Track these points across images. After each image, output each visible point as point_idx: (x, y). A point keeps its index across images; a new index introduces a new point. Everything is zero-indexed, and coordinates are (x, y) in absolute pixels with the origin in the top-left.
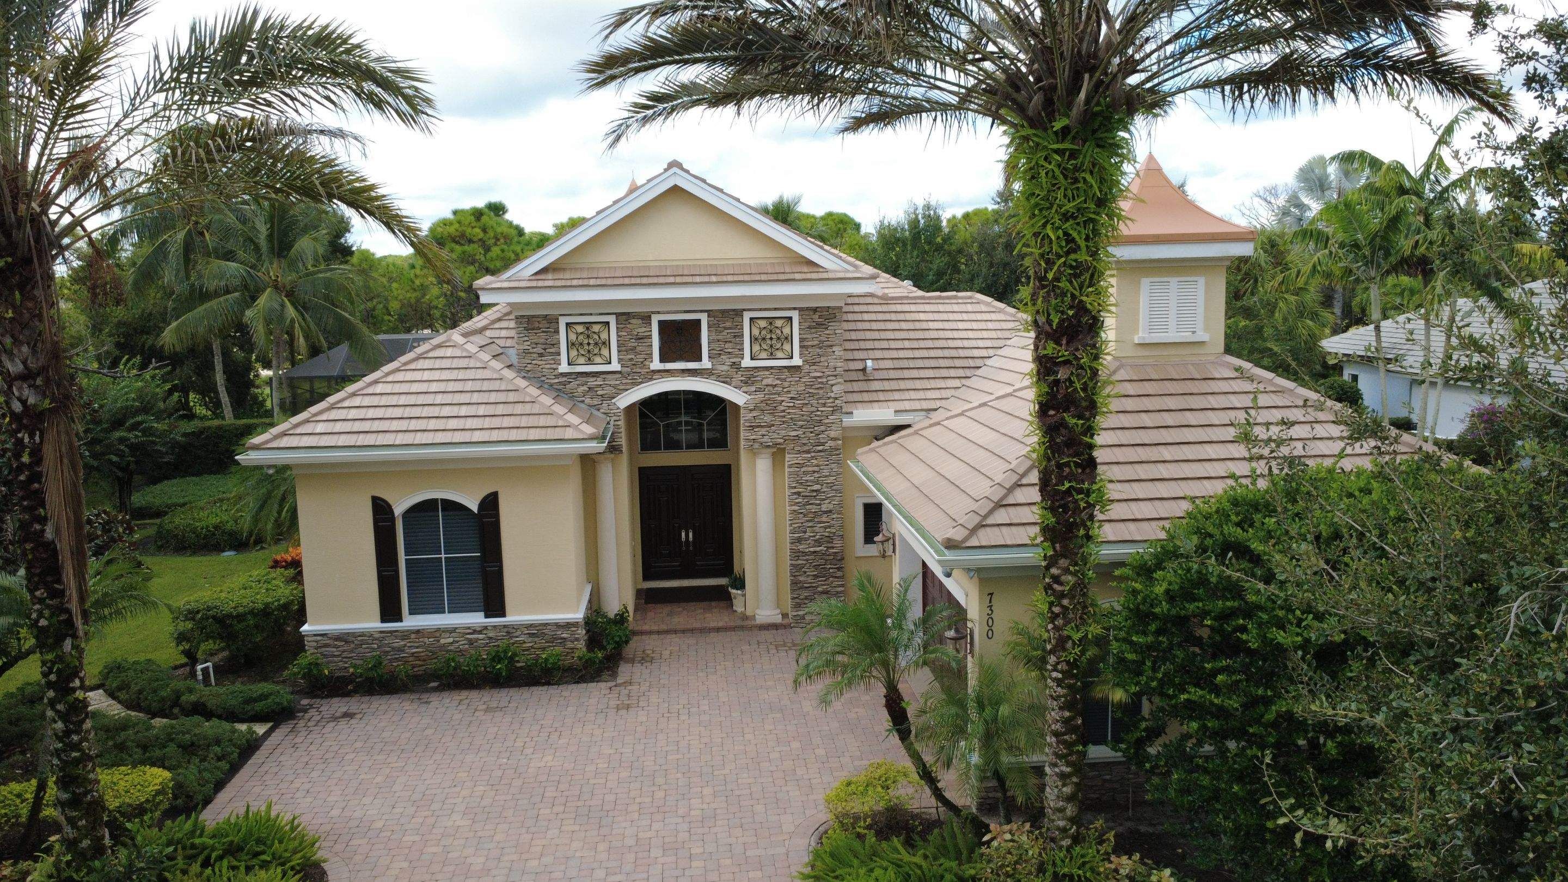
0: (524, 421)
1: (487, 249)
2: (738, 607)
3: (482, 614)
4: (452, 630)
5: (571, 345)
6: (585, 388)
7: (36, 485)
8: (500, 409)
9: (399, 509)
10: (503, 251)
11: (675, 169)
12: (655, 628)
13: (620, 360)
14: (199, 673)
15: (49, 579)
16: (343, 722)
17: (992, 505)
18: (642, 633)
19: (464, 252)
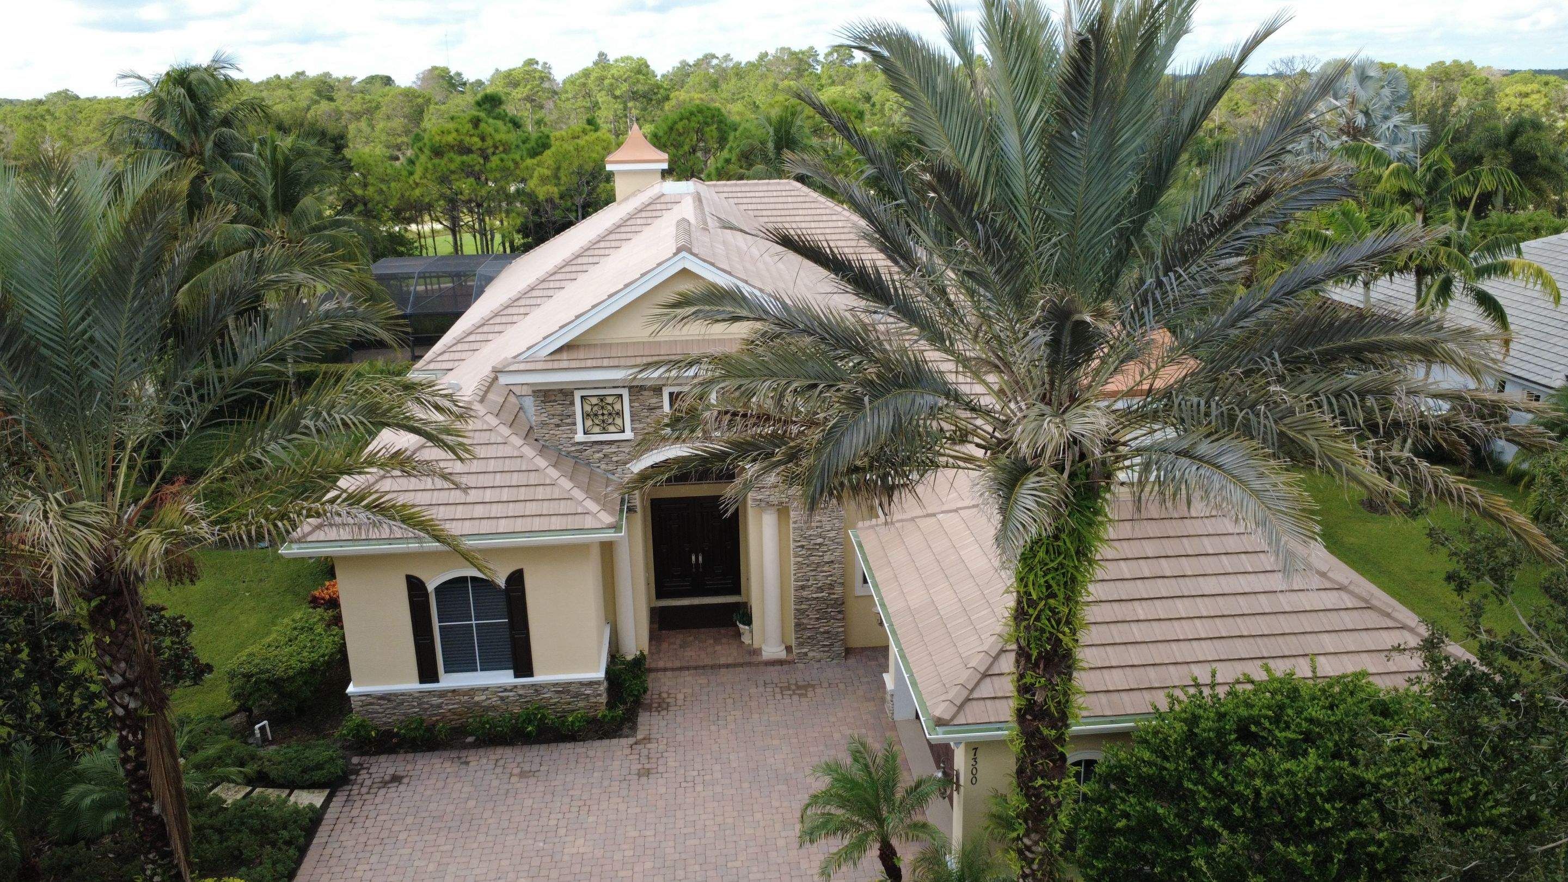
0: (546, 508)
1: (486, 158)
2: (746, 639)
3: (511, 672)
4: (485, 689)
5: (586, 416)
6: (601, 455)
7: (142, 772)
8: (522, 494)
9: (431, 587)
10: (502, 160)
11: (684, 254)
13: (633, 429)
14: (257, 732)
15: (159, 844)
16: (392, 791)
17: (979, 676)
18: (657, 670)
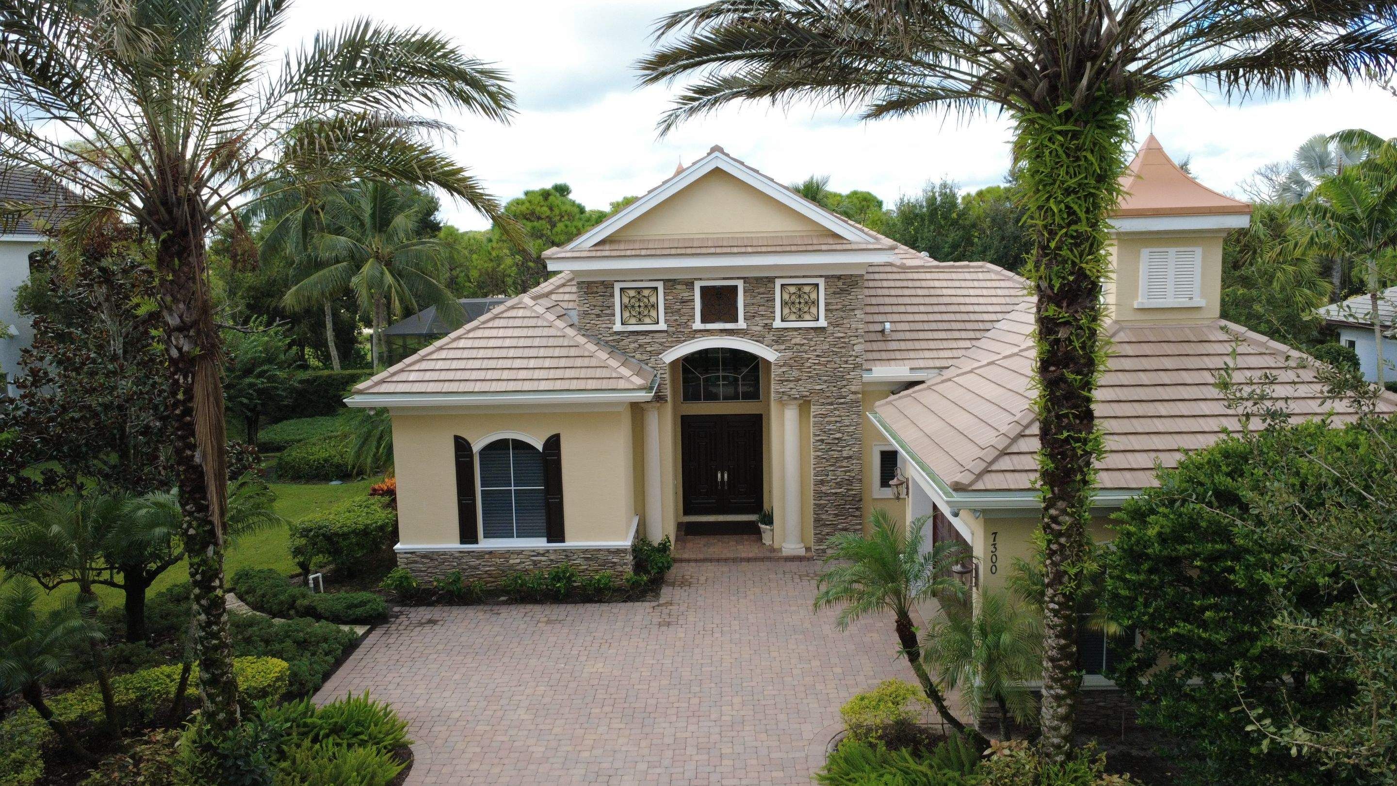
0: (583, 373)
1: (554, 225)
2: (767, 540)
3: (545, 539)
4: (520, 552)
5: (624, 307)
6: (636, 345)
7: (188, 418)
8: (563, 363)
9: (477, 447)
10: (566, 226)
11: (717, 154)
12: (693, 556)
13: (666, 321)
14: (311, 582)
15: (197, 496)
16: (427, 629)
17: (997, 453)
18: (681, 561)
19: (533, 228)
